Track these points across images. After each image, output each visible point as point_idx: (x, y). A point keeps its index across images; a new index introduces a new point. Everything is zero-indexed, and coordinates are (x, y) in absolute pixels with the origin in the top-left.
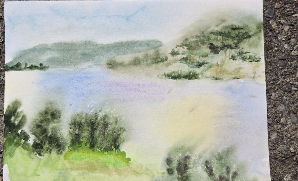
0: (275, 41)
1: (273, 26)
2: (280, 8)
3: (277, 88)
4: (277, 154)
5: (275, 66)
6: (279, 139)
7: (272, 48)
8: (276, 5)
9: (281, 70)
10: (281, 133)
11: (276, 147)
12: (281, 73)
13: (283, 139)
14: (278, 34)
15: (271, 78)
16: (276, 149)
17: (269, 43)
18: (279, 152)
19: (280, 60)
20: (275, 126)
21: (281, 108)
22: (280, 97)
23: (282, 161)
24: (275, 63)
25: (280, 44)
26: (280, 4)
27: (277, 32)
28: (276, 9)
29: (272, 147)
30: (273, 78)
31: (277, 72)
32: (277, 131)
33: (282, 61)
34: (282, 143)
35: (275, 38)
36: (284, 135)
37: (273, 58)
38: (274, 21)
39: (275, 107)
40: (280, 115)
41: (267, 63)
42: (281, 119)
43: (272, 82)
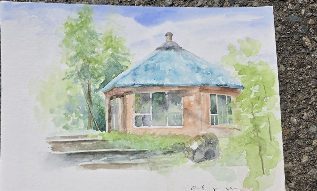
0: (308, 59)
1: (306, 43)
2: (314, 24)
3: (309, 107)
4: (307, 178)
5: (308, 85)
6: (310, 162)
7: (305, 66)
8: (310, 22)
9: (314, 89)
10: (313, 156)
11: (307, 171)
12: (314, 92)
13: (314, 162)
14: (311, 51)
15: (304, 97)
16: (307, 173)
17: (301, 61)
18: (310, 177)
19: (313, 78)
20: (307, 148)
21: (313, 129)
22: (312, 117)
23: (313, 186)
24: (308, 81)
25: (313, 62)
26: (314, 20)
27: (311, 49)
28: (310, 25)
29: (303, 170)
30: (305, 97)
31: (310, 91)
32: (308, 154)
33: (315, 80)
34: (314, 167)
35: (308, 55)
36: (316, 159)
37: (306, 76)
38: (308, 37)
39: (307, 128)
40: (312, 137)
41: (300, 82)
42: (313, 141)
43: (304, 101)
